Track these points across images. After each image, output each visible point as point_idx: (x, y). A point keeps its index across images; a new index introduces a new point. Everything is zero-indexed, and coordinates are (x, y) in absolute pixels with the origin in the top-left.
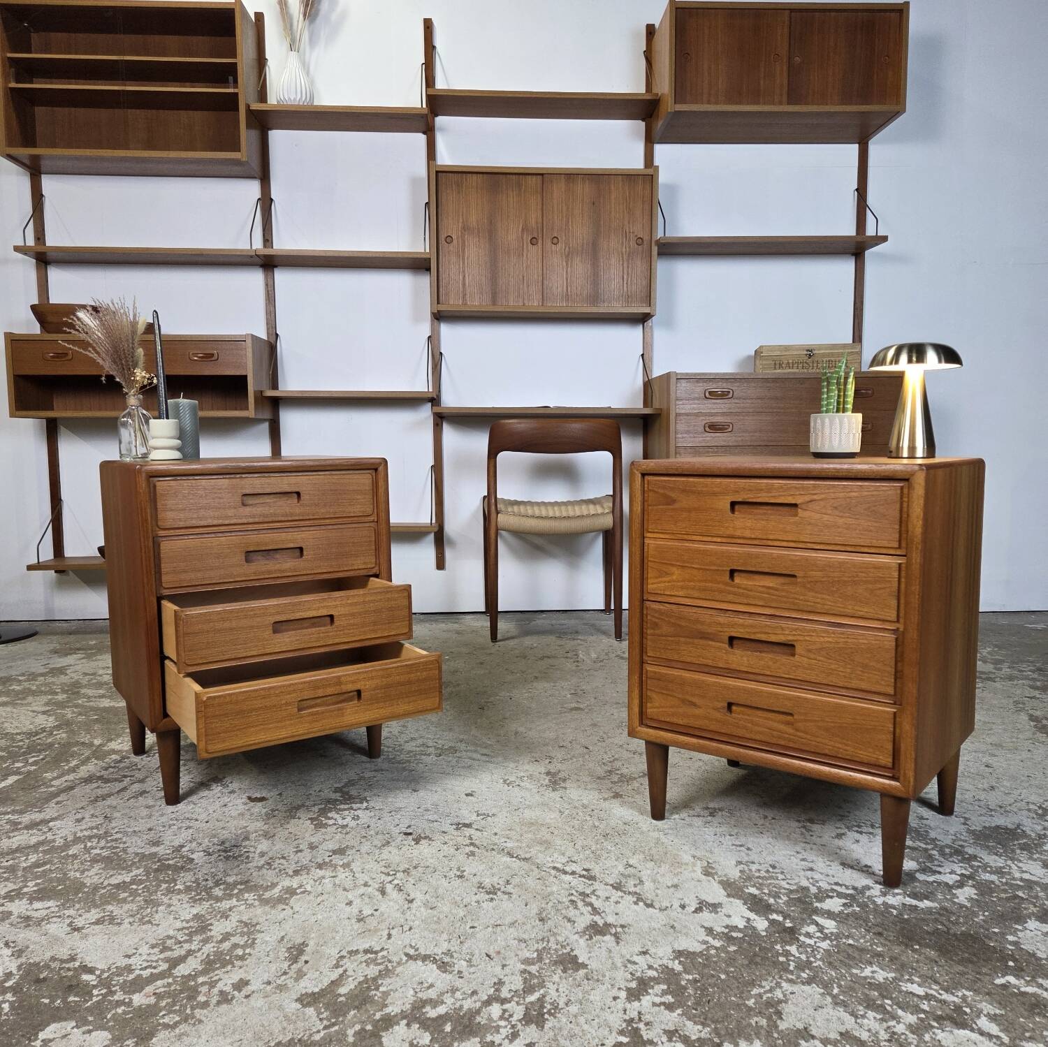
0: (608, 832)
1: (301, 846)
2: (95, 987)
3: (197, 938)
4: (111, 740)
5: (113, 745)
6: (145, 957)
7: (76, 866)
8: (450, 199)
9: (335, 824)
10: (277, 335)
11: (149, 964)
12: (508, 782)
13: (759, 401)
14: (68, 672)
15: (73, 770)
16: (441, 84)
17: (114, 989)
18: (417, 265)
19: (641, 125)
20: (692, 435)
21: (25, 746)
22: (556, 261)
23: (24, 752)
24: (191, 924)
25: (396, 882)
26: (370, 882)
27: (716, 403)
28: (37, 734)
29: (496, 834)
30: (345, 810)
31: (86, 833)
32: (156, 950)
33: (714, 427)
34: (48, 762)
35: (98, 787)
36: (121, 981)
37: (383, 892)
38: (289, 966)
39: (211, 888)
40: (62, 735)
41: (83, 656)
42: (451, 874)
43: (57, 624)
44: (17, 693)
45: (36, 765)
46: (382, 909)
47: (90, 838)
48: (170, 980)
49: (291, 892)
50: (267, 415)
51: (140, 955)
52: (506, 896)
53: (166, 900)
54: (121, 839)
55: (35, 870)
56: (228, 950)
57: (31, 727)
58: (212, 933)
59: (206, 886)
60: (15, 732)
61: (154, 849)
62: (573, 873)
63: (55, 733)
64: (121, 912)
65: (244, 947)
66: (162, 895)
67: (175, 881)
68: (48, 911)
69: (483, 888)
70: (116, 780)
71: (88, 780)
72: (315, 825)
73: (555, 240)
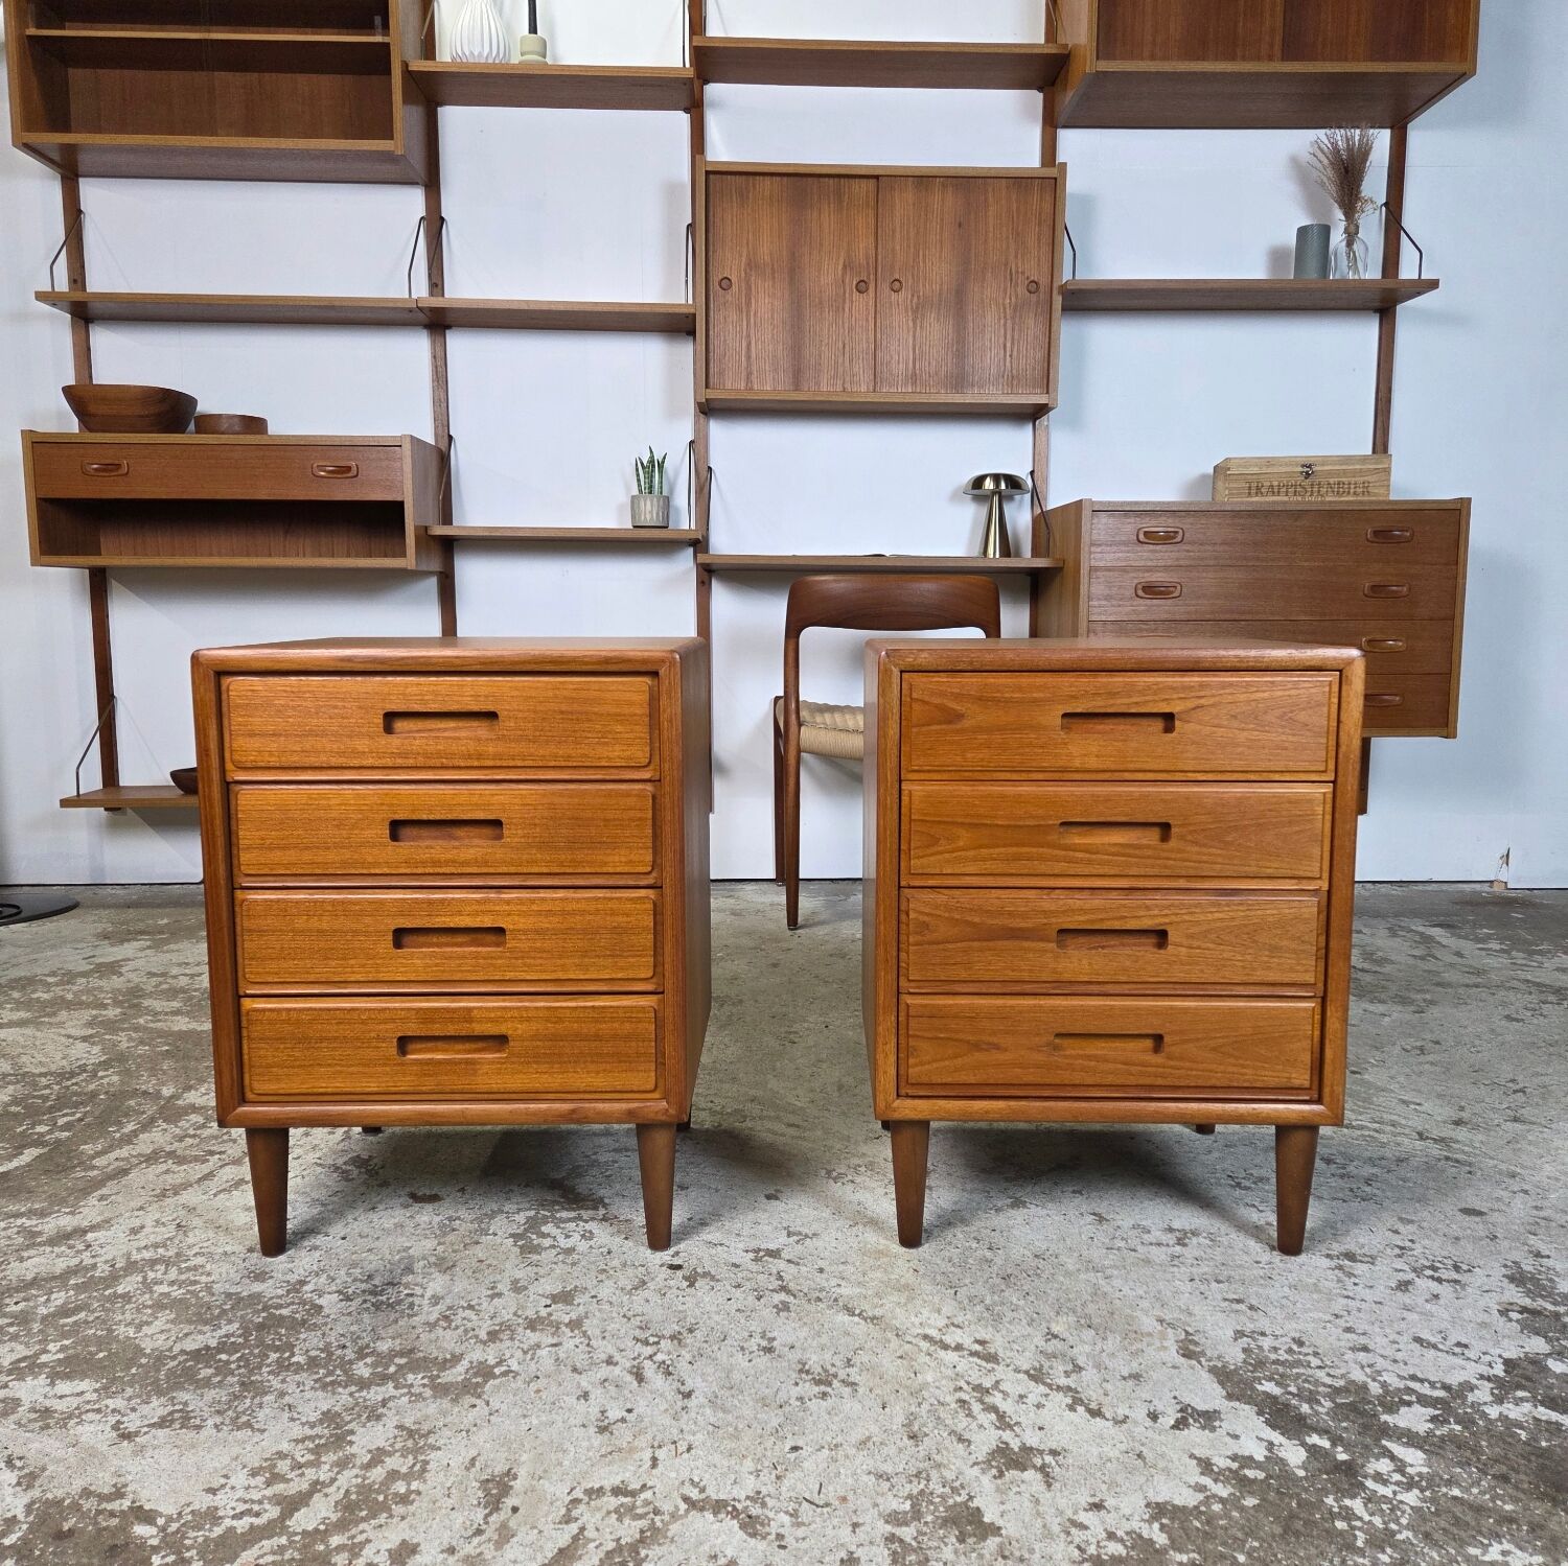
0: (1009, 1271)
1: (499, 1286)
2: (155, 1549)
3: (330, 1458)
4: (189, 1088)
5: (192, 1097)
6: (240, 1493)
7: (128, 1316)
8: (729, 218)
9: (553, 1247)
10: (450, 438)
11: (247, 1506)
12: (835, 1174)
13: (1227, 548)
14: (123, 970)
15: (128, 1139)
16: (715, 30)
17: (187, 1555)
18: (674, 325)
19: (1037, 97)
20: (1114, 603)
21: (53, 1097)
22: (899, 321)
23: (51, 1107)
24: (318, 1430)
25: (659, 1357)
26: (617, 1357)
27: (1156, 551)
28: (72, 1074)
29: (821, 1270)
30: (570, 1220)
31: (147, 1255)
32: (260, 1480)
33: (1151, 590)
34: (89, 1125)
35: (167, 1172)
36: (200, 1540)
37: (640, 1377)
38: (487, 1516)
39: (351, 1362)
40: (112, 1078)
41: (148, 943)
42: (753, 1344)
43: (109, 890)
44: (44, 1004)
45: (69, 1130)
46: (640, 1409)
47: (153, 1263)
48: (283, 1540)
49: (485, 1372)
50: (435, 565)
51: (233, 1488)
52: (848, 1390)
53: (275, 1383)
54: (202, 1266)
55: (62, 1321)
56: (381, 1484)
57: (64, 1062)
58: (354, 1449)
59: (342, 1358)
60: (37, 1071)
61: (257, 1287)
62: (959, 1348)
63: (100, 1074)
64: (201, 1404)
65: (408, 1477)
66: (269, 1373)
67: (291, 1347)
68: (80, 1400)
69: (808, 1372)
70: (196, 1159)
71: (152, 1158)
72: (521, 1247)
73: (896, 286)
